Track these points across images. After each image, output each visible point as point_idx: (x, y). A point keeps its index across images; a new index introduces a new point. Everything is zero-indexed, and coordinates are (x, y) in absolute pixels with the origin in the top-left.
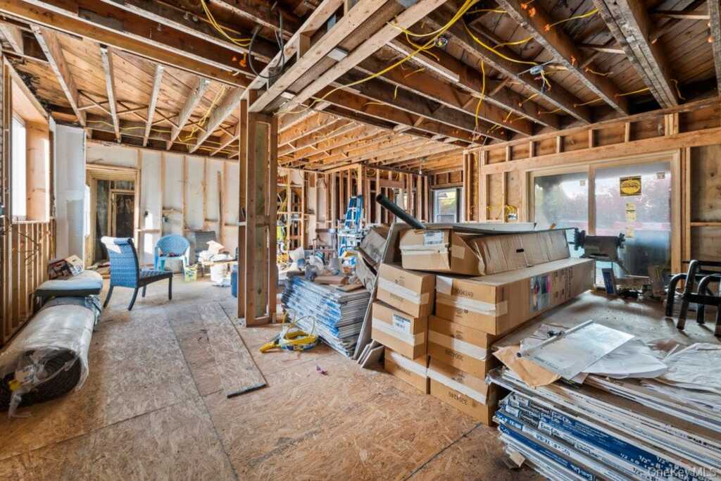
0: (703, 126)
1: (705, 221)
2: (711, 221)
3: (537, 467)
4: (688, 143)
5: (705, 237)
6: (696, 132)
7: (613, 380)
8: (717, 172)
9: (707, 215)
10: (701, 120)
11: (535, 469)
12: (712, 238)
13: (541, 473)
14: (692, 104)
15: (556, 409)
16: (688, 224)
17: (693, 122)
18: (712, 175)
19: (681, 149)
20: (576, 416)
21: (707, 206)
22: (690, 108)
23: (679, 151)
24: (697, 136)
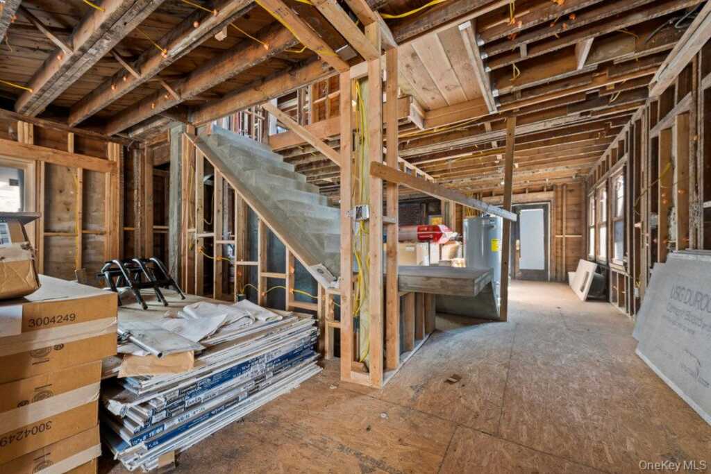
0: (53, 146)
1: (54, 232)
2: (59, 232)
3: (180, 449)
4: (43, 157)
5: (55, 246)
6: (50, 149)
7: (212, 336)
8: (64, 190)
9: (57, 226)
10: (52, 140)
11: (181, 451)
12: (60, 246)
13: (186, 448)
14: (47, 122)
15: (198, 379)
16: (42, 234)
17: (44, 139)
18: (61, 192)
19: (36, 161)
20: (211, 372)
21: (56, 219)
22: (44, 124)
23: (34, 162)
24: (51, 153)
